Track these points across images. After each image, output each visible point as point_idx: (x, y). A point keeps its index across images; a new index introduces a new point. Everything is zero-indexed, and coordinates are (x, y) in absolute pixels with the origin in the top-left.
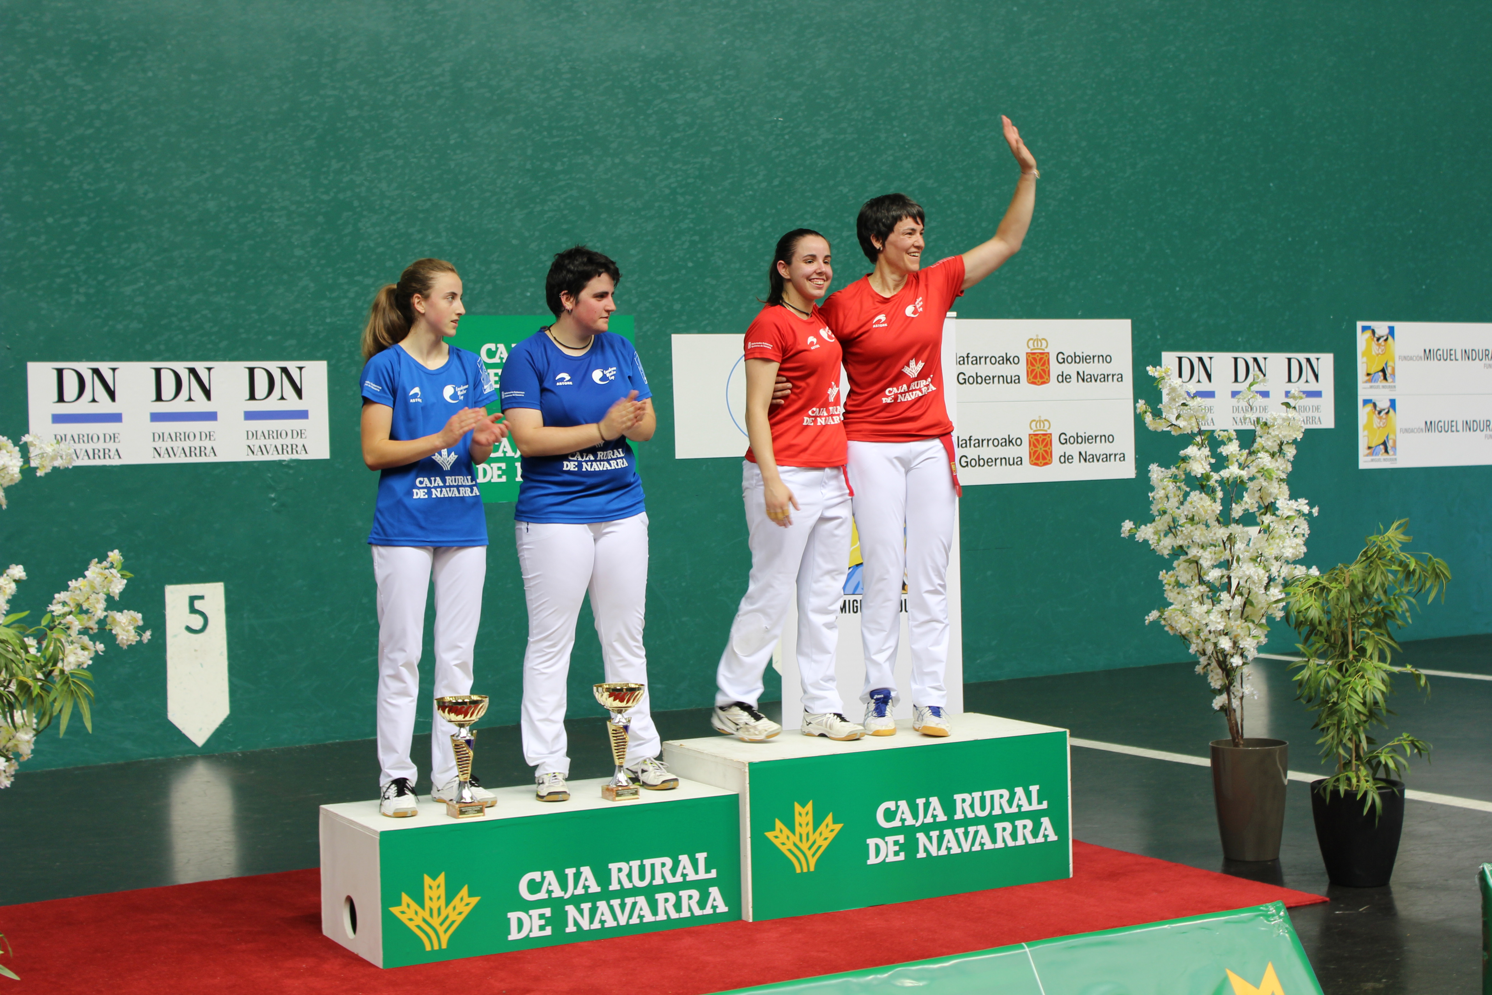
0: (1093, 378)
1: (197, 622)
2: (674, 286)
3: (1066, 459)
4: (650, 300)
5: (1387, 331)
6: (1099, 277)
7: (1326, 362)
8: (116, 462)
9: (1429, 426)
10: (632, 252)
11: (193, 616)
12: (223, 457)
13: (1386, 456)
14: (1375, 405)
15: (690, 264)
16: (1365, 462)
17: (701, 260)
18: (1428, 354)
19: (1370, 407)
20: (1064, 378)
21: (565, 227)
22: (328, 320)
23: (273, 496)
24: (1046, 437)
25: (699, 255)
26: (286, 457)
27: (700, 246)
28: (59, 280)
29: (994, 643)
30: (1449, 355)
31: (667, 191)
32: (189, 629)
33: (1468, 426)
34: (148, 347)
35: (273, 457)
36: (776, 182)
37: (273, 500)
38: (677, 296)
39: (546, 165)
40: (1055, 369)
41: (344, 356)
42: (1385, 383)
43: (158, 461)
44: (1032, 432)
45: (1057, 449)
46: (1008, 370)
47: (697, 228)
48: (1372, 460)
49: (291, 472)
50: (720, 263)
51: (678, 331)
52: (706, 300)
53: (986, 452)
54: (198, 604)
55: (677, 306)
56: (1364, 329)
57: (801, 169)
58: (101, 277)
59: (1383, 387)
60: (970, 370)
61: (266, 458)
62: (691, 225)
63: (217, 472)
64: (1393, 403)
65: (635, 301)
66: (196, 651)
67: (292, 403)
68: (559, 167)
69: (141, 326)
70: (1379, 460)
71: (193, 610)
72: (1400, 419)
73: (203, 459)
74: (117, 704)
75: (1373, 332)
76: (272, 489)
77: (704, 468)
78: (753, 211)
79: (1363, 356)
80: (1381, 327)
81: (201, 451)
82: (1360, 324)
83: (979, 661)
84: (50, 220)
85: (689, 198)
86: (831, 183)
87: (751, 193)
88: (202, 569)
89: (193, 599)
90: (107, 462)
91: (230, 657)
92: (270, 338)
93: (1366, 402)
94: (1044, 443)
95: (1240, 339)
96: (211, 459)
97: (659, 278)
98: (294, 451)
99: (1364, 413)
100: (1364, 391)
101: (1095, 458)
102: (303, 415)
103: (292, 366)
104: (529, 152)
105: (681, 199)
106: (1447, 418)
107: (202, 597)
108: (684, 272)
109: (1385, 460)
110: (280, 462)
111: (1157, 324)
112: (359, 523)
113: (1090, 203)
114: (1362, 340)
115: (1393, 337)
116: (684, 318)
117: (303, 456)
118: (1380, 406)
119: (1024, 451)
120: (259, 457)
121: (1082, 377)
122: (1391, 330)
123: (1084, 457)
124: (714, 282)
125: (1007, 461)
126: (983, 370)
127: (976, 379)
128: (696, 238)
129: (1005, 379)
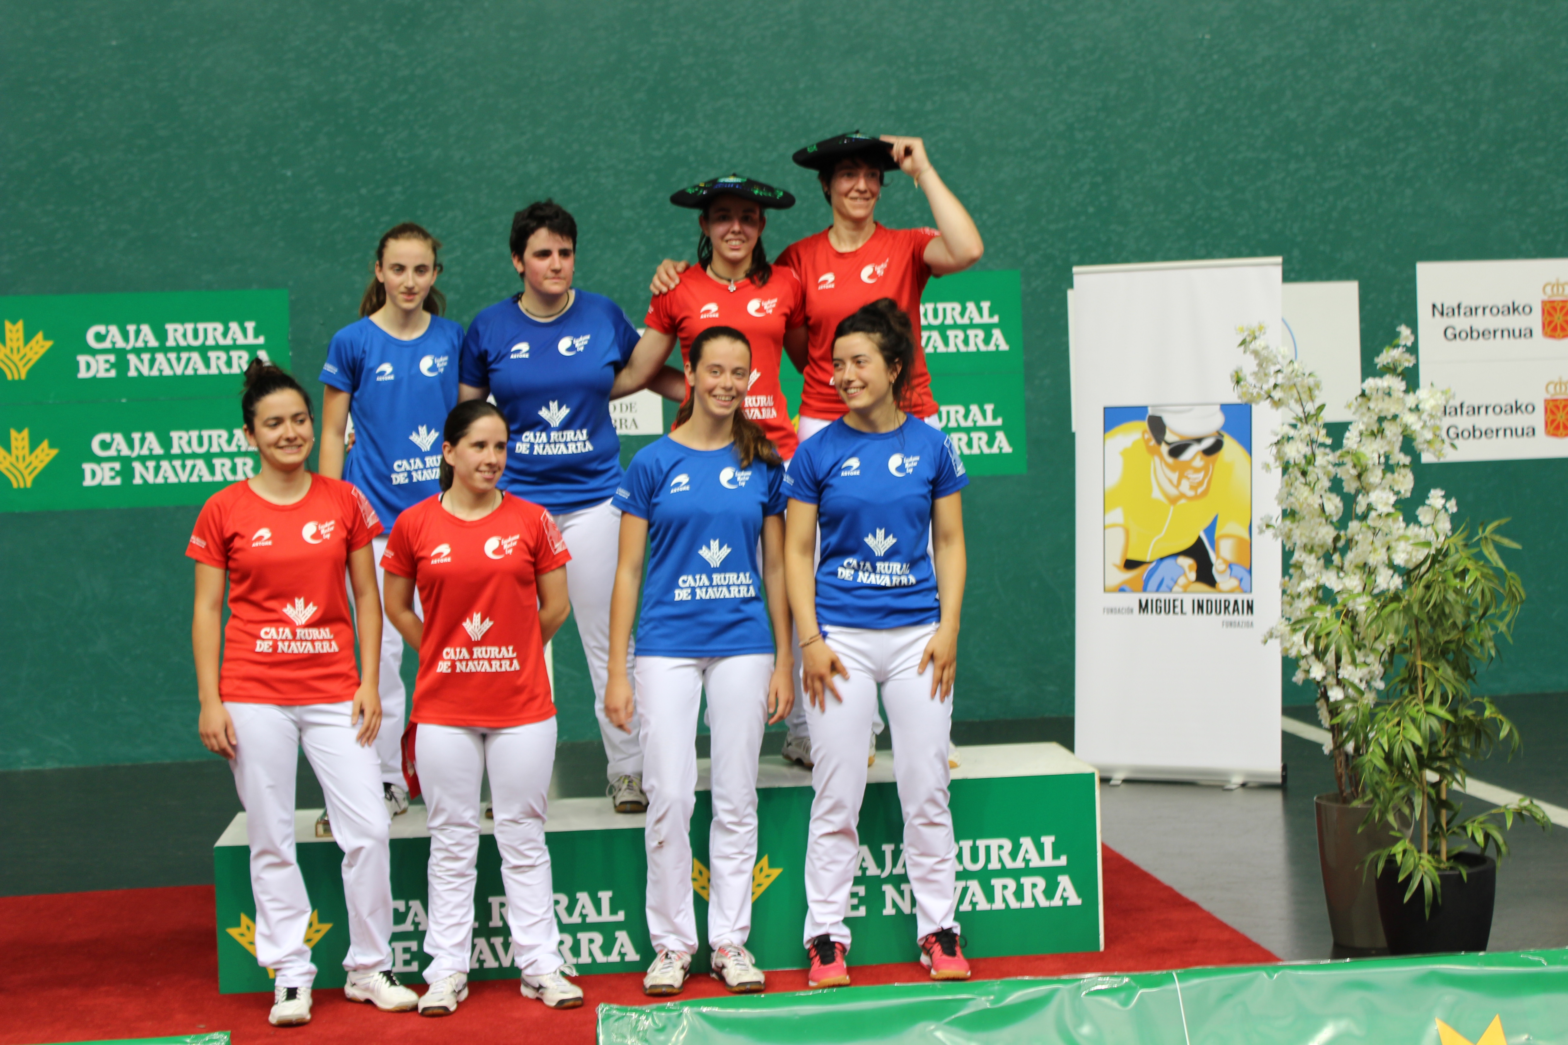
2: (1070, 235)
4: (1041, 252)
10: (1019, 198)
15: (1091, 210)
17: (1105, 204)
25: (1103, 198)
27: (1103, 188)
31: (1062, 128)
36: (1201, 110)
38: (1074, 247)
39: (914, 105)
46: (1515, 322)
47: (1100, 168)
50: (1129, 206)
52: (1111, 249)
53: (1483, 421)
57: (1235, 93)
60: (1461, 323)
62: (1093, 165)
65: (1021, 253)
68: (929, 106)
78: (1172, 145)
84: (363, 191)
85: (1089, 134)
86: (1274, 107)
87: (1168, 124)
97: (1053, 227)
104: (893, 91)
105: (1079, 136)
108: (1083, 218)
117: (632, 431)
119: (1538, 419)
124: (1120, 229)
125: (1514, 432)
126: (1481, 322)
127: (1471, 333)
128: (1099, 179)
129: (1511, 333)
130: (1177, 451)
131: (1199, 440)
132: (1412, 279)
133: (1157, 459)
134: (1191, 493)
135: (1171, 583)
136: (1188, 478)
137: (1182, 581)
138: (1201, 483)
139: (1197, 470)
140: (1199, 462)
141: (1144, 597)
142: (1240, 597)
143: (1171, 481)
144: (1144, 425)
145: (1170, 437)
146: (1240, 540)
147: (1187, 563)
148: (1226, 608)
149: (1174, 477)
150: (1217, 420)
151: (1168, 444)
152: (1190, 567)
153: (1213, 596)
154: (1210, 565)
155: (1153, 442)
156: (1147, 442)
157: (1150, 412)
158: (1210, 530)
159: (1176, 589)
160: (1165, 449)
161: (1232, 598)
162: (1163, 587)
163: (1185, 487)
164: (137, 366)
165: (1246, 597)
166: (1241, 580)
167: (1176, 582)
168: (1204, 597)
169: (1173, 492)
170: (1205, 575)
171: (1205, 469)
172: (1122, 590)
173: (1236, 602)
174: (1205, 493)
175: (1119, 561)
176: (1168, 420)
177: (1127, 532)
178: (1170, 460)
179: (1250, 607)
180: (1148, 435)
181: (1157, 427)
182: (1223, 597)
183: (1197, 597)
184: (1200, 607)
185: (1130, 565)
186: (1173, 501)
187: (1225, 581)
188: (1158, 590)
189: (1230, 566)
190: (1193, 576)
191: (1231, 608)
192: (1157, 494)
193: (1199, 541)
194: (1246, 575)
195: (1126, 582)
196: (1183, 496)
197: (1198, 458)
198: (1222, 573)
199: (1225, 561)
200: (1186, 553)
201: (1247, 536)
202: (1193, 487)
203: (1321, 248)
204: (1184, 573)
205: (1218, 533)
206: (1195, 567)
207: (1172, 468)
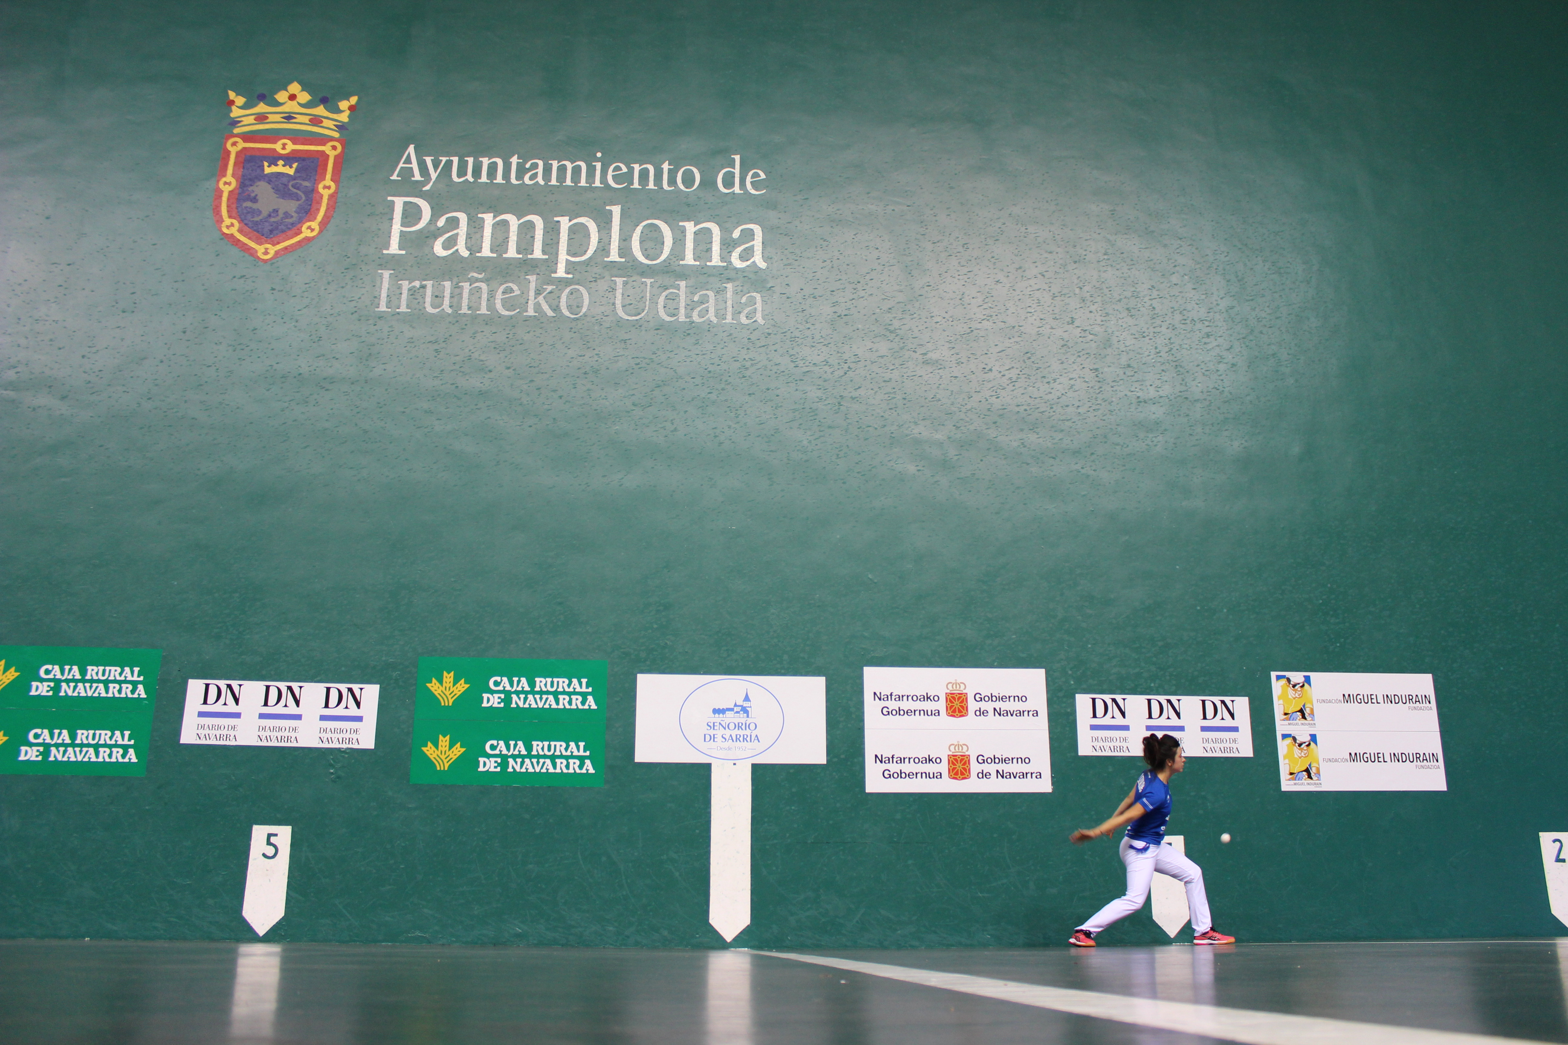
0: (1008, 713)
1: (270, 851)
2: (641, 641)
3: (984, 775)
4: (622, 650)
5: (1303, 679)
6: (1014, 637)
7: (1241, 705)
8: (233, 743)
9: (1354, 757)
11: (269, 846)
12: (302, 744)
13: (1310, 781)
14: (1294, 739)
16: (1287, 785)
17: (664, 623)
18: (1347, 698)
19: (1289, 741)
20: (982, 713)
21: (559, 600)
22: (384, 658)
23: (332, 771)
24: (965, 758)
25: (663, 620)
26: (344, 746)
27: (663, 613)
28: (216, 630)
29: (914, 918)
30: (1370, 699)
31: (640, 577)
32: (264, 855)
33: (1395, 757)
34: (264, 672)
35: (336, 745)
37: (332, 773)
38: (643, 648)
40: (972, 705)
41: (392, 681)
42: (1303, 721)
43: (260, 744)
44: (951, 753)
45: (975, 768)
46: (928, 706)
47: (662, 602)
48: (1295, 784)
49: (347, 756)
51: (642, 672)
53: (907, 768)
54: (273, 839)
55: (643, 655)
56: (1279, 678)
58: (241, 629)
59: (1302, 724)
60: (893, 705)
61: (331, 746)
63: (296, 753)
64: (1313, 738)
65: (609, 650)
66: (267, 870)
67: (353, 711)
69: (262, 659)
70: (1303, 784)
71: (269, 843)
72: (1321, 751)
73: (289, 744)
74: (211, 902)
75: (1289, 680)
76: (332, 766)
77: (658, 769)
79: (1279, 699)
80: (1297, 677)
81: (288, 739)
82: (1273, 675)
83: (899, 932)
84: (216, 595)
85: (657, 582)
88: (278, 816)
89: (270, 835)
90: (228, 743)
91: (289, 877)
92: (343, 669)
93: (1284, 736)
94: (963, 762)
95: (1152, 685)
96: (294, 744)
98: (351, 742)
99: (1283, 746)
100: (1281, 727)
101: (1011, 775)
102: (359, 719)
103: (356, 687)
105: (650, 582)
106: (1373, 750)
107: (276, 835)
108: (650, 631)
109: (1308, 784)
110: (339, 749)
111: (1070, 672)
112: (390, 793)
113: (1004, 582)
114: (1277, 687)
115: (1310, 684)
116: (648, 663)
117: (356, 746)
118: (1300, 739)
119: (944, 768)
120: (326, 745)
121: (998, 712)
122: (1307, 680)
123: (1000, 774)
125: (928, 775)
126: (905, 705)
127: (899, 712)
128: (661, 608)
129: (926, 713)
132: (861, 677)
164: (66, 690)
203: (802, 655)
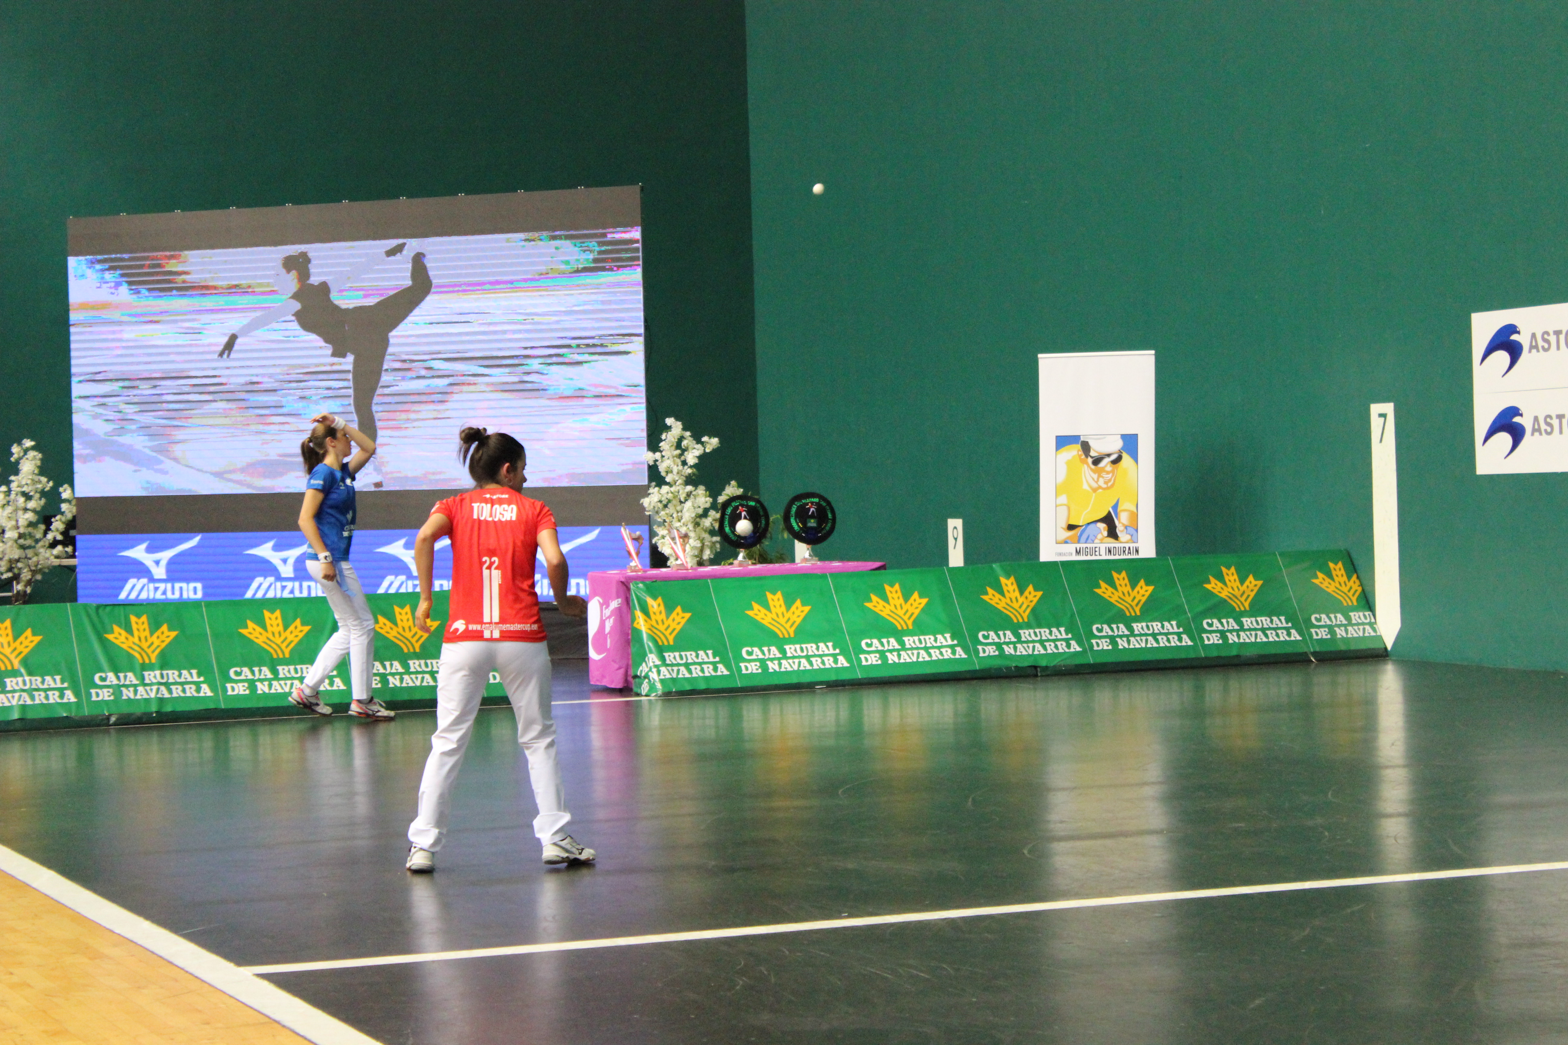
130: (1097, 461)
131: (1109, 455)
133: (1086, 466)
134: (1105, 486)
135: (1093, 538)
136: (1103, 477)
137: (1099, 536)
138: (1110, 480)
139: (1108, 473)
140: (1109, 468)
141: (1078, 546)
142: (1132, 545)
143: (1093, 479)
144: (1079, 446)
145: (1093, 453)
146: (1132, 513)
147: (1102, 526)
148: (1124, 551)
149: (1095, 476)
150: (1118, 444)
151: (1092, 457)
152: (1104, 528)
153: (1117, 545)
154: (1115, 527)
155: (1083, 457)
156: (1080, 456)
157: (1082, 439)
158: (1115, 507)
159: (1096, 541)
160: (1090, 460)
161: (1127, 546)
162: (1089, 540)
163: (1101, 482)
165: (1135, 545)
166: (1132, 536)
167: (1096, 537)
168: (1112, 545)
169: (1095, 485)
170: (1113, 533)
171: (1113, 472)
172: (1066, 542)
173: (1129, 548)
174: (1112, 486)
175: (1065, 526)
176: (1091, 443)
177: (1069, 508)
178: (1093, 467)
179: (1137, 551)
180: (1081, 453)
181: (1086, 447)
182: (1122, 545)
183: (1108, 545)
184: (1110, 551)
185: (1071, 527)
186: (1095, 490)
187: (1123, 536)
188: (1086, 543)
189: (1126, 527)
190: (1105, 533)
191: (1127, 552)
192: (1085, 486)
193: (1109, 513)
194: (1135, 532)
195: (1068, 538)
196: (1100, 487)
197: (1109, 466)
198: (1122, 531)
199: (1123, 525)
200: (1102, 520)
201: (1136, 511)
202: (1106, 483)
204: (1101, 532)
205: (1119, 509)
206: (1107, 528)
207: (1094, 472)
